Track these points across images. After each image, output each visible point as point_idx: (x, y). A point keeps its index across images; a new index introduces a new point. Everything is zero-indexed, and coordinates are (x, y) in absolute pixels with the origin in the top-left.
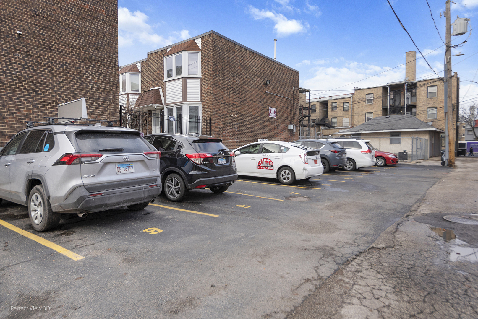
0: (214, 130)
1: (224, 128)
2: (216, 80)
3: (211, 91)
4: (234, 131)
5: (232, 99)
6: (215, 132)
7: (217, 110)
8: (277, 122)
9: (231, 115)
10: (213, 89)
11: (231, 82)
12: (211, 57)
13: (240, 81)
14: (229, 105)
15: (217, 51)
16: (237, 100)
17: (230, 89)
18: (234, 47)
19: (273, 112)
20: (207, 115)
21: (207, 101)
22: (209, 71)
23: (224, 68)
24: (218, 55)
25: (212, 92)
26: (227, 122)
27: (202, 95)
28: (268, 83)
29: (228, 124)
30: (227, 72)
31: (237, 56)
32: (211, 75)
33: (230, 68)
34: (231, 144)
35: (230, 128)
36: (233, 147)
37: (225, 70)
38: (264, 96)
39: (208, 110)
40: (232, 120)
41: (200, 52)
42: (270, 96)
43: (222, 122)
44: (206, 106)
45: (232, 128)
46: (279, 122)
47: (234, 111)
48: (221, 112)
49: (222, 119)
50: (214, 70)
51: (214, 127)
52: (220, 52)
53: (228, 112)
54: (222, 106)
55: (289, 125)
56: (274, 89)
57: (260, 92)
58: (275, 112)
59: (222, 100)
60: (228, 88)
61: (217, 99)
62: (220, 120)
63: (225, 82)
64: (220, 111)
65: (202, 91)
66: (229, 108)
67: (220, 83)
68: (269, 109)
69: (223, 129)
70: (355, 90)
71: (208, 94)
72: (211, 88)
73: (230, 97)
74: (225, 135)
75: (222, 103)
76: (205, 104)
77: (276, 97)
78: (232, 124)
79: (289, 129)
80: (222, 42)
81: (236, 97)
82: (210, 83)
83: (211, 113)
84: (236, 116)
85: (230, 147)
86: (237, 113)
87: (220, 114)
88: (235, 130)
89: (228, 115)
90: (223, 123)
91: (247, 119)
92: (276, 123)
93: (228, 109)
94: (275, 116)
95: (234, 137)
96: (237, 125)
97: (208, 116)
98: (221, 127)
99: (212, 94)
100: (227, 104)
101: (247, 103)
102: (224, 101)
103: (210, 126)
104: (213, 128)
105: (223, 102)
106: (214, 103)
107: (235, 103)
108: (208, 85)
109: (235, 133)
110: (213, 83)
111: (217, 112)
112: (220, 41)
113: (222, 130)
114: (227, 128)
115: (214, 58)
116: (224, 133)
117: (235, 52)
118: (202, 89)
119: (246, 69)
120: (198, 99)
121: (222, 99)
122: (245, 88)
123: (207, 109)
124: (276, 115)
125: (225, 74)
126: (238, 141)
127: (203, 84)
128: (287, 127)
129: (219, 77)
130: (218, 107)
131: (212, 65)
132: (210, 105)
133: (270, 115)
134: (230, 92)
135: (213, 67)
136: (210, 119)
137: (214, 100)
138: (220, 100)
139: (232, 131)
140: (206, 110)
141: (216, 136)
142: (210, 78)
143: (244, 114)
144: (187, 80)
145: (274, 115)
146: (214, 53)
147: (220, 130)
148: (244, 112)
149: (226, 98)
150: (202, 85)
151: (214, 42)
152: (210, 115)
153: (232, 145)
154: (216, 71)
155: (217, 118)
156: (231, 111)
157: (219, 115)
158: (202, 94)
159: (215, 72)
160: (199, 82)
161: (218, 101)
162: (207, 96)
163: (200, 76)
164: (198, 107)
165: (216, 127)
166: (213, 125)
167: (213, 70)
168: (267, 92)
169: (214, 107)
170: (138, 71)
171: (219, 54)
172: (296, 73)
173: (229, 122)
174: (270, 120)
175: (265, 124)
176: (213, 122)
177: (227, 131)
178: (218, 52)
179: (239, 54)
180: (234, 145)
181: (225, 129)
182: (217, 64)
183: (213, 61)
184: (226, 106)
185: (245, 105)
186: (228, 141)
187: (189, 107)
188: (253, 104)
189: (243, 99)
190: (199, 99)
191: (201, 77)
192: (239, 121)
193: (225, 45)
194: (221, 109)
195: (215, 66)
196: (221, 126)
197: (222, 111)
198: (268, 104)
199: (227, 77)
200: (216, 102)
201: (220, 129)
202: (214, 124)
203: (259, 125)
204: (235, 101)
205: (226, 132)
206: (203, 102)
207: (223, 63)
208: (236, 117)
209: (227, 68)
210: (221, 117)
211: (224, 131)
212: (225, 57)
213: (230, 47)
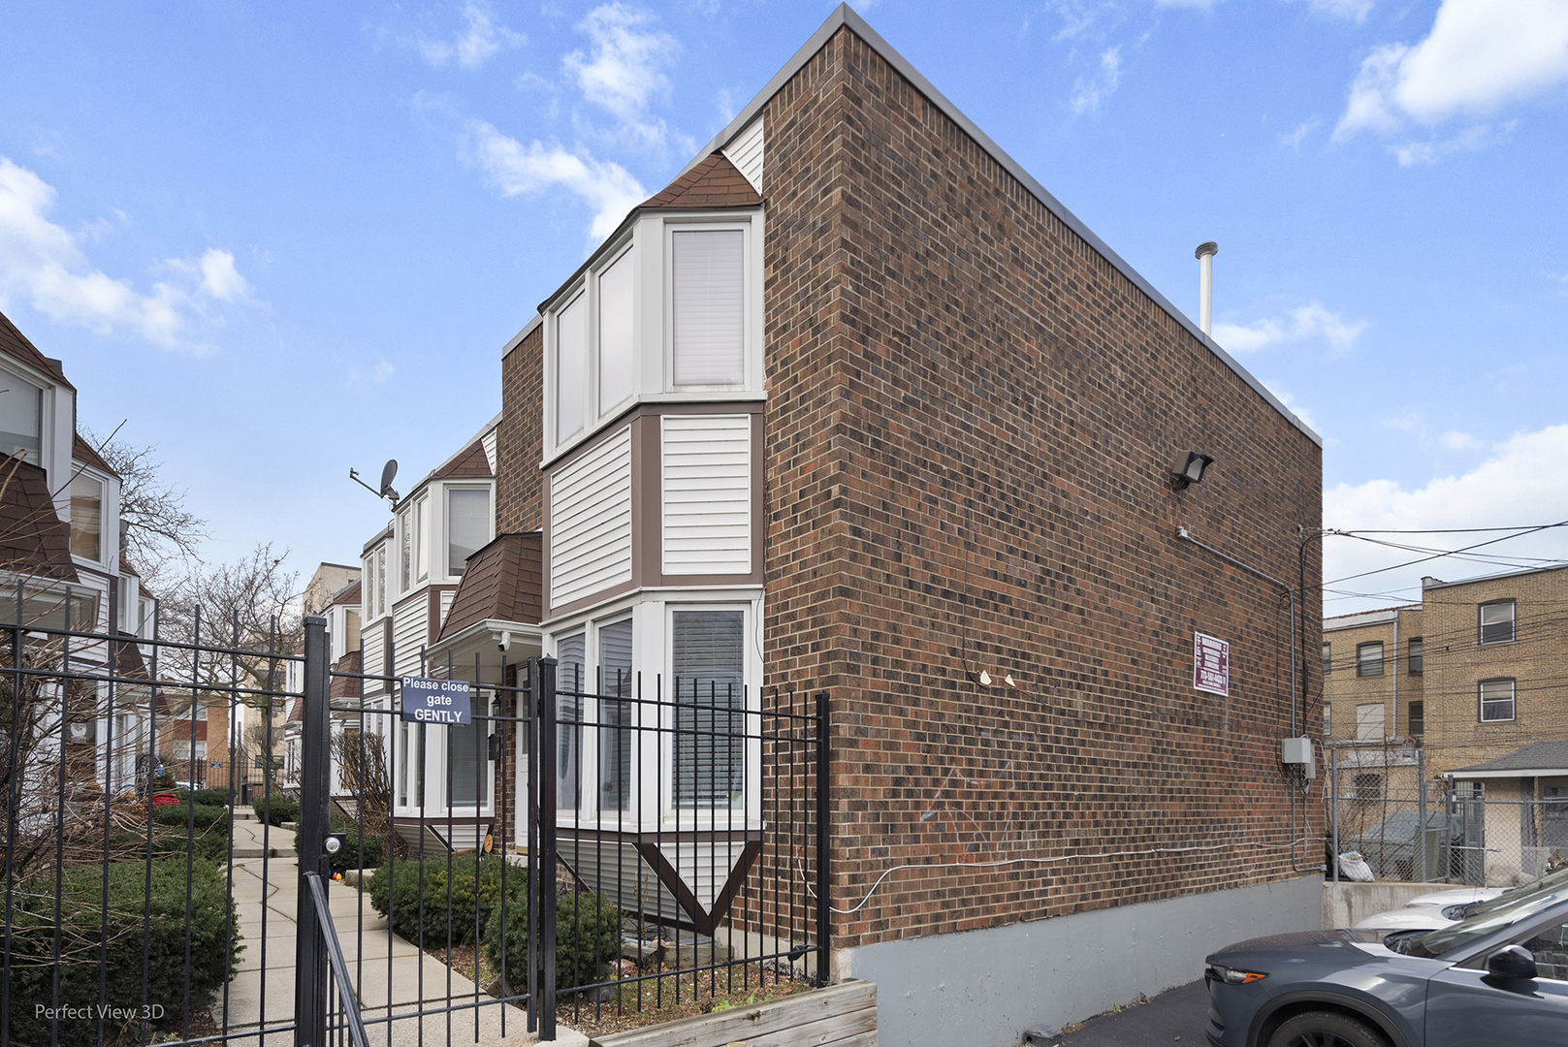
0: (853, 793)
1: (928, 771)
2: (868, 404)
3: (833, 480)
4: (996, 796)
5: (986, 562)
6: (861, 806)
7: (876, 636)
8: (1235, 726)
9: (975, 678)
10: (843, 466)
11: (979, 433)
12: (837, 219)
13: (1033, 440)
14: (963, 598)
15: (878, 181)
16: (1015, 567)
17: (971, 483)
18: (997, 192)
19: (1212, 662)
20: (799, 674)
21: (803, 565)
22: (816, 331)
23: (930, 320)
24: (885, 212)
25: (835, 489)
26: (947, 729)
27: (766, 530)
28: (1193, 473)
29: (953, 740)
30: (949, 354)
31: (1016, 260)
32: (830, 359)
33: (972, 334)
34: (973, 891)
35: (970, 773)
36: (988, 911)
37: (937, 335)
38: (1167, 557)
39: (810, 636)
40: (981, 711)
41: (759, 218)
42: (1196, 561)
43: (914, 724)
44: (797, 603)
45: (981, 774)
46: (1243, 722)
47: (998, 650)
48: (908, 654)
49: (916, 703)
50: (853, 323)
51: (849, 769)
52: (901, 197)
53: (953, 652)
54: (911, 608)
55: (1287, 742)
56: (1215, 519)
57: (1151, 535)
58: (1222, 661)
59: (913, 562)
60: (954, 475)
61: (875, 551)
62: (901, 712)
63: (939, 426)
64: (897, 641)
65: (766, 497)
66: (962, 621)
67: (902, 427)
68: (1197, 640)
69: (917, 782)
70: (1426, 590)
71: (807, 516)
72: (832, 457)
73: (968, 545)
74: (939, 827)
75: (911, 585)
76: (786, 594)
77: (1228, 571)
78: (986, 743)
79: (1286, 766)
80: (913, 121)
81: (1011, 550)
82: (825, 423)
83: (829, 656)
84: (1009, 680)
85: (972, 912)
86: (1017, 660)
87: (897, 663)
88: (1004, 785)
89: (956, 673)
90: (920, 737)
91: (1079, 702)
92: (1226, 730)
93: (954, 630)
94: (1223, 687)
95: (998, 837)
96: (1018, 746)
97: (809, 684)
98: (909, 770)
99: (838, 503)
100: (946, 594)
101: (1078, 592)
102: (927, 566)
103: (824, 759)
104: (843, 781)
105: (921, 577)
106: (854, 581)
107: (1000, 588)
108: (811, 443)
109: (1003, 806)
110: (844, 417)
111: (872, 648)
112: (899, 110)
113: (910, 794)
114: (946, 772)
115: (855, 226)
116: (929, 812)
117: (1000, 227)
118: (767, 486)
119: (1068, 366)
120: (741, 562)
121: (916, 551)
122: (1065, 495)
123: (800, 626)
124: (1226, 681)
125: (934, 367)
126: (1020, 865)
127: (778, 449)
128: (1278, 749)
129: (896, 381)
130: (881, 613)
131: (837, 281)
132: (823, 595)
133: (1199, 681)
134: (970, 504)
135: (843, 292)
136: (824, 704)
137: (854, 557)
138: (898, 557)
139: (981, 795)
140: (791, 640)
141: (869, 841)
142: (825, 386)
143: (1061, 673)
144: (665, 425)
145: (1219, 679)
146: (856, 189)
147: (895, 794)
148: (1060, 654)
149: (944, 548)
150: (767, 453)
151: (858, 102)
152: (823, 670)
153: (981, 901)
154: (867, 330)
155: (876, 697)
156: (979, 646)
157: (890, 675)
158: (767, 520)
159: (863, 340)
160: (747, 435)
161: (883, 565)
162: (799, 531)
163: (755, 387)
164: (736, 622)
165: (867, 769)
166: (844, 757)
167: (844, 318)
168: (1184, 533)
169: (852, 607)
170: (483, 471)
171: (891, 204)
172: (1308, 450)
173: (964, 730)
174: (1199, 712)
175: (1175, 736)
176: (844, 730)
177: (946, 794)
178: (888, 189)
179: (1027, 248)
180: (997, 899)
181: (936, 782)
182: (876, 275)
183: (844, 243)
184: (939, 604)
185: (1067, 608)
186: (955, 870)
187: (680, 620)
188: (1112, 602)
189: (1054, 564)
190: (747, 556)
191: (763, 396)
192: (1027, 717)
193: (936, 153)
194: (909, 632)
195: (866, 294)
196: (904, 759)
197: (917, 644)
198: (1189, 613)
199: (946, 396)
200: (870, 574)
201: (898, 782)
202: (852, 743)
203: (1142, 747)
204: (1006, 579)
205: (940, 805)
206: (772, 576)
207: (920, 280)
208: (1012, 692)
209: (948, 330)
210: (903, 688)
211: (929, 794)
212: (935, 245)
213: (970, 181)
